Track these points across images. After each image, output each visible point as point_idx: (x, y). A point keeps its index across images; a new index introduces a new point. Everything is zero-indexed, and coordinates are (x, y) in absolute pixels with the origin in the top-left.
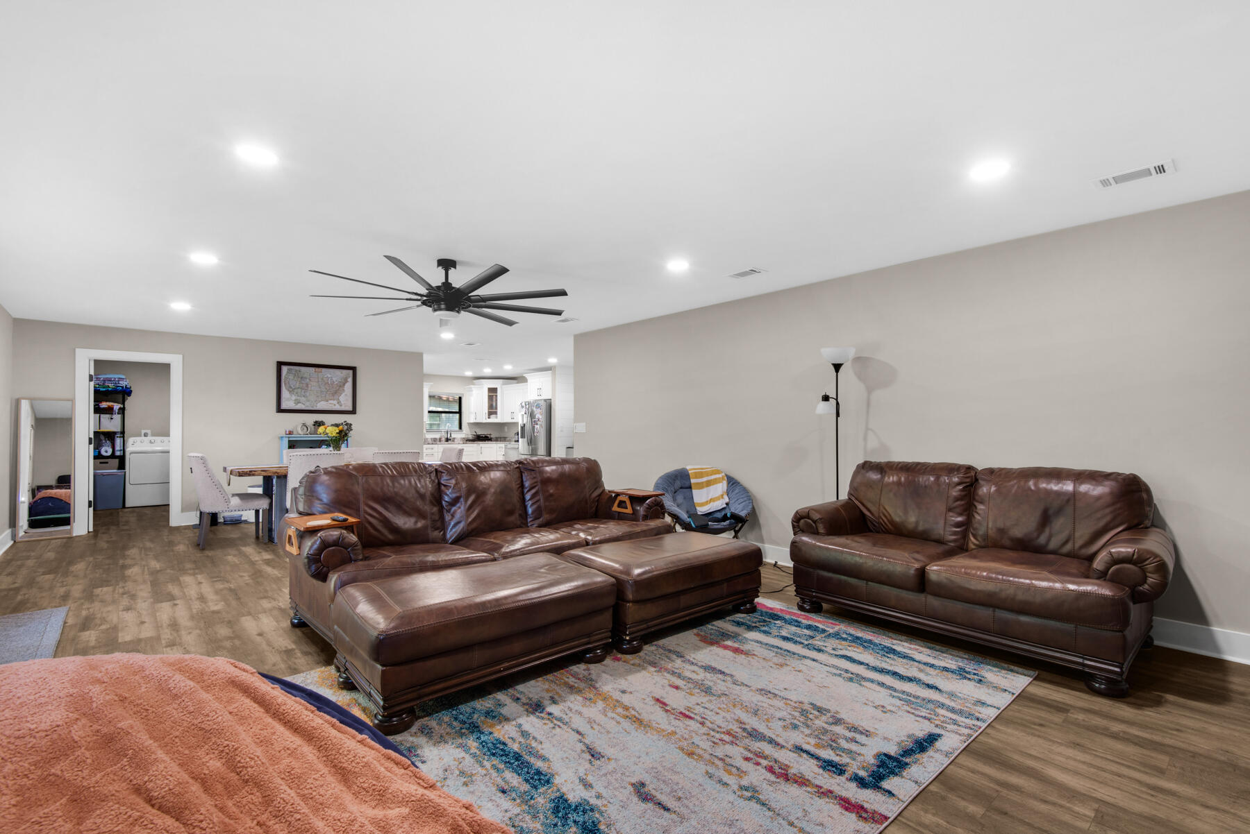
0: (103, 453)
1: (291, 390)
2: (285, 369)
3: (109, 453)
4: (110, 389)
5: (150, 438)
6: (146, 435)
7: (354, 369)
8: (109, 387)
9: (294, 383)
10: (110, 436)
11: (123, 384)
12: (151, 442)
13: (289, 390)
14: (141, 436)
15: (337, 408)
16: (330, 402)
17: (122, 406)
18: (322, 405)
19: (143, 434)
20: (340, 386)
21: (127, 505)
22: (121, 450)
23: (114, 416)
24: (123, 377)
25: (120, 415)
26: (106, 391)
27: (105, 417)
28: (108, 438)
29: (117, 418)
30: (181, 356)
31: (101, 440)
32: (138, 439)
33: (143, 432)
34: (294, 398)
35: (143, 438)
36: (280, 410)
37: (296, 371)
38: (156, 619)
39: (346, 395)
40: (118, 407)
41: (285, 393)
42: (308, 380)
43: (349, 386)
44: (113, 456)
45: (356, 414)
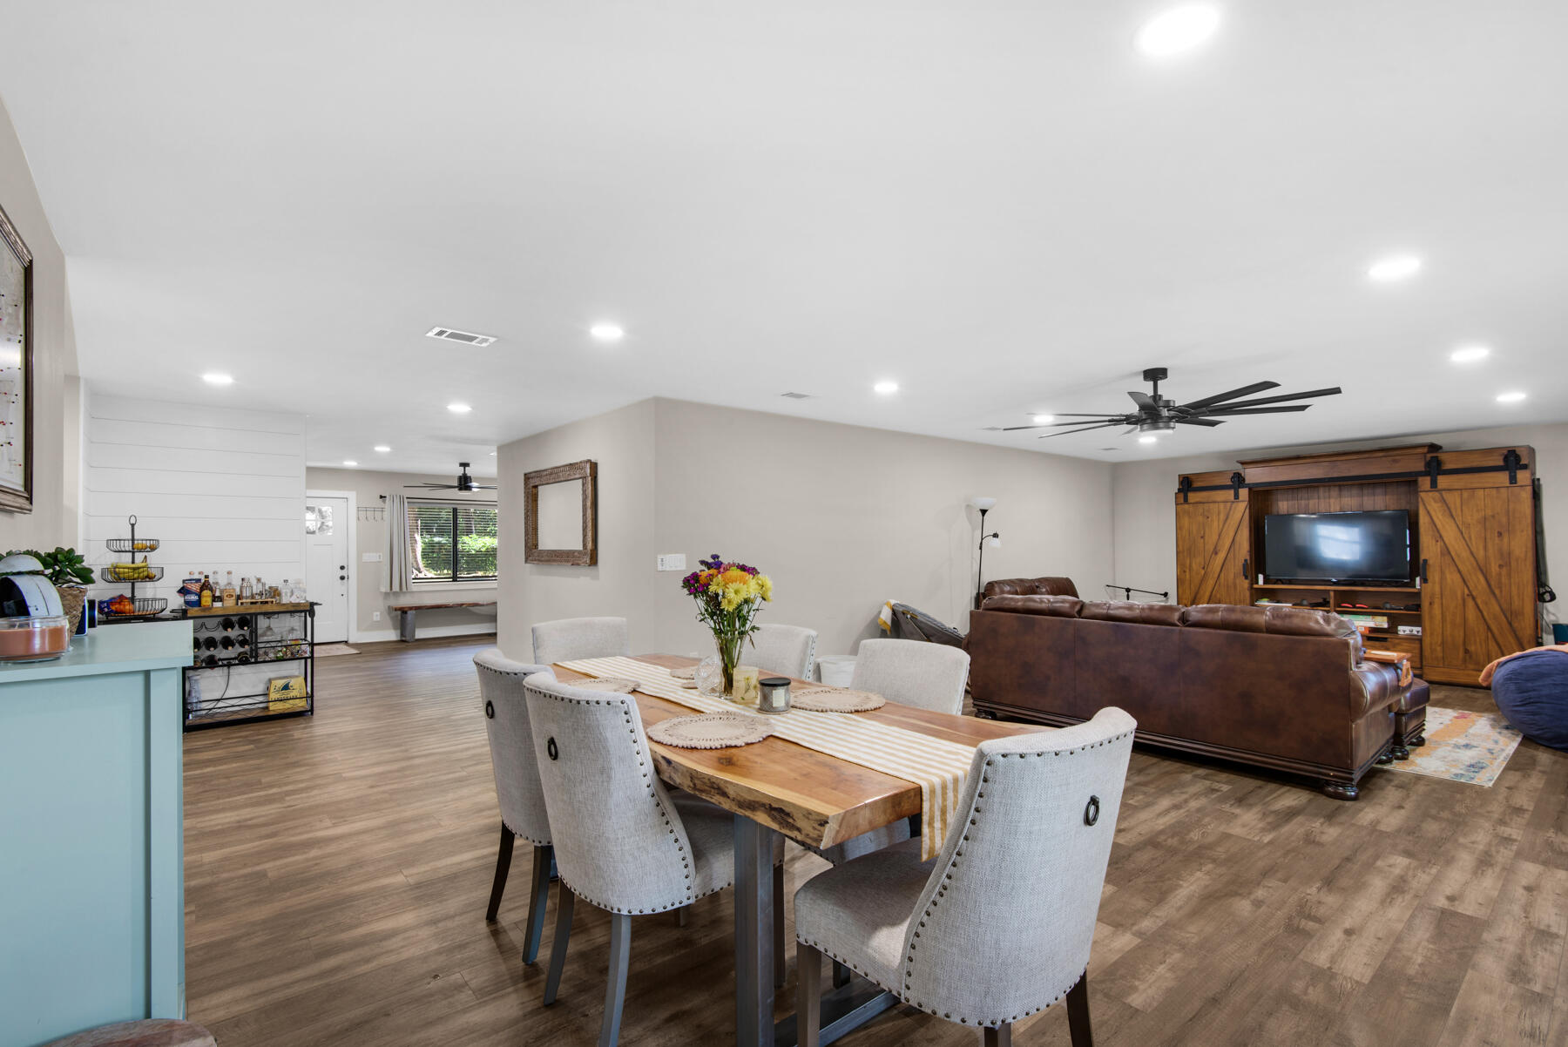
38: (1503, 885)
45: (31, 511)
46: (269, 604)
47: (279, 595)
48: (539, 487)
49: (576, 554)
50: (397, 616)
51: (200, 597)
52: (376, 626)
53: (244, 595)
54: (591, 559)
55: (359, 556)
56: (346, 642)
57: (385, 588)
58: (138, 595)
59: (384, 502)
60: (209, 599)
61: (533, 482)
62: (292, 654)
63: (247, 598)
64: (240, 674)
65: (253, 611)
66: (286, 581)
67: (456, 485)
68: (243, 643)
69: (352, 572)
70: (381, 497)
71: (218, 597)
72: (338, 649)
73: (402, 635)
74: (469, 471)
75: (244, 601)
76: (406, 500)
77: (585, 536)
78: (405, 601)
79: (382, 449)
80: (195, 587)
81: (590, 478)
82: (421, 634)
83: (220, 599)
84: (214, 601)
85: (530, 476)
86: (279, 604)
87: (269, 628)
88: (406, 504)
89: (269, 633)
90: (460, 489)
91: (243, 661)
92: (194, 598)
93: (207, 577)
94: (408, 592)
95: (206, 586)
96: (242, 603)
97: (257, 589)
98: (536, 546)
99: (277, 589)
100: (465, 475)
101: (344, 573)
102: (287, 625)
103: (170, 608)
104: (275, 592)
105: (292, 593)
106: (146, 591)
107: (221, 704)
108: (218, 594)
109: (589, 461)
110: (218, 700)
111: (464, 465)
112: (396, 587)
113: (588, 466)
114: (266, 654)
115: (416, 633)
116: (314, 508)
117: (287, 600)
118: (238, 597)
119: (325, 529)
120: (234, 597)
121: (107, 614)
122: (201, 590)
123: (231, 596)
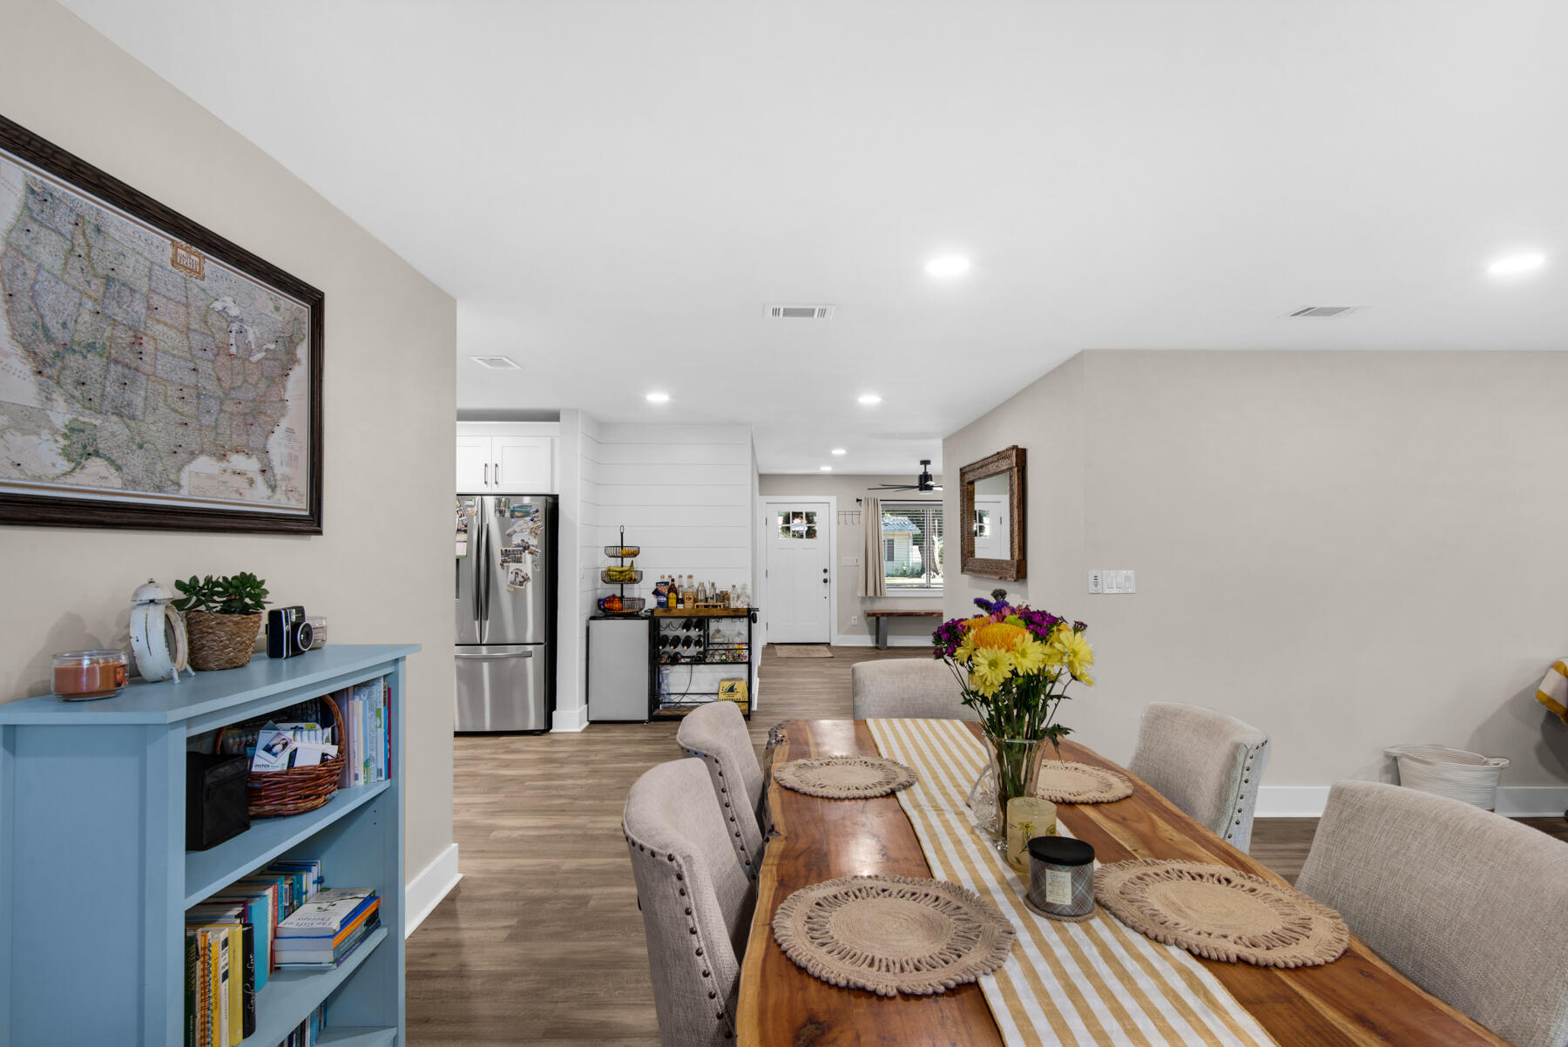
1: (47, 359)
7: (313, 298)
9: (70, 307)
13: (33, 353)
15: (259, 498)
16: (237, 461)
18: (203, 482)
34: (63, 414)
37: (80, 220)
39: (292, 432)
42: (139, 307)
43: (300, 380)
45: (319, 533)
46: (716, 607)
47: (728, 599)
48: (976, 484)
49: (1004, 565)
50: (872, 621)
51: (668, 598)
52: (853, 631)
53: (700, 598)
54: (1018, 572)
55: (839, 559)
56: (829, 644)
57: (861, 593)
58: (626, 594)
59: (860, 505)
60: (674, 601)
61: (970, 477)
62: (734, 657)
63: (701, 601)
64: (700, 672)
65: (706, 614)
66: (734, 586)
67: (917, 485)
68: (698, 643)
69: (833, 576)
70: (858, 500)
71: (681, 599)
72: (818, 650)
73: (877, 641)
74: (930, 469)
75: (699, 604)
76: (880, 503)
77: (1012, 542)
78: (880, 606)
79: (839, 452)
80: (665, 590)
81: (1016, 469)
82: (893, 641)
83: (683, 603)
84: (677, 603)
85: (964, 470)
86: (726, 608)
87: (718, 631)
88: (880, 508)
89: (718, 635)
90: (921, 490)
91: (698, 660)
92: (663, 599)
93: (673, 580)
94: (882, 597)
95: (673, 589)
96: (697, 606)
97: (709, 593)
98: (972, 553)
99: (727, 594)
100: (925, 473)
101: (826, 576)
102: (737, 629)
103: (646, 608)
104: (724, 597)
105: (738, 597)
106: (633, 591)
107: (686, 699)
108: (680, 597)
109: (1015, 447)
110: (684, 694)
111: (925, 463)
112: (871, 593)
113: (1014, 453)
114: (713, 655)
115: (888, 640)
116: (802, 513)
117: (734, 604)
118: (696, 601)
119: (811, 533)
120: (692, 600)
121: (604, 610)
122: (669, 592)
123: (690, 599)
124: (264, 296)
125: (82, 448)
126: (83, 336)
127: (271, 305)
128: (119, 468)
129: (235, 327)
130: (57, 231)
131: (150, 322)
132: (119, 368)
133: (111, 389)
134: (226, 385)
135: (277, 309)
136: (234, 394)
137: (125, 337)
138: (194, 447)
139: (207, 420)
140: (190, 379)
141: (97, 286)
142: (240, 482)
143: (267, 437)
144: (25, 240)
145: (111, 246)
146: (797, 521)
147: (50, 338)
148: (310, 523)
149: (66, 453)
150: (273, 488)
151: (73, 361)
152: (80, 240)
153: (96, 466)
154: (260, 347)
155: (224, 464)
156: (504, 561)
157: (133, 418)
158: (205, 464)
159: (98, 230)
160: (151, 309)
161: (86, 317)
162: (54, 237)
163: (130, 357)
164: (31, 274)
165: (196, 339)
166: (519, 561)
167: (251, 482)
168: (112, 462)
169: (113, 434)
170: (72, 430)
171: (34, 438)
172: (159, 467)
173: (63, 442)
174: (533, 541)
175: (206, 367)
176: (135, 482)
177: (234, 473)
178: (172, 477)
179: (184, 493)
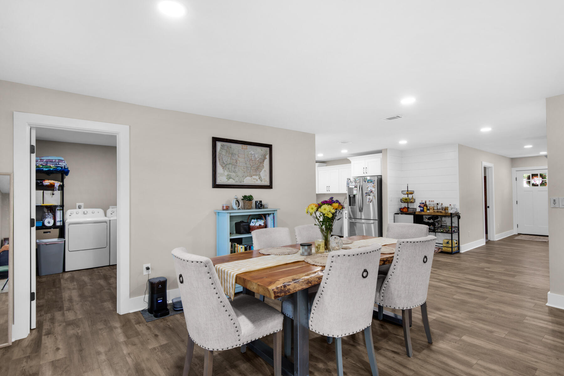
0: (47, 224)
1: (224, 166)
2: (219, 144)
3: (51, 224)
4: (52, 169)
5: (82, 210)
6: (80, 207)
7: (270, 146)
8: (50, 167)
9: (227, 159)
10: (52, 209)
11: (62, 164)
12: (84, 213)
13: (222, 166)
14: (76, 208)
15: (259, 183)
16: (254, 177)
17: (61, 184)
18: (248, 181)
19: (77, 207)
20: (261, 163)
21: (66, 270)
22: (61, 221)
23: (55, 192)
24: (62, 159)
25: (60, 192)
26: (48, 170)
27: (48, 193)
28: (50, 211)
29: (58, 193)
30: (128, 127)
31: (45, 212)
32: (74, 211)
33: (78, 204)
34: (226, 173)
35: (78, 210)
36: (216, 185)
37: (228, 147)
39: (265, 171)
40: (58, 184)
41: (219, 169)
42: (237, 156)
43: (267, 161)
44: (54, 226)
45: (272, 188)
47: (448, 210)
51: (423, 208)
53: (435, 209)
60: (426, 210)
62: (447, 231)
63: (436, 210)
65: (438, 215)
66: (450, 205)
75: (435, 211)
80: (422, 205)
83: (429, 210)
86: (446, 213)
93: (426, 202)
95: (426, 205)
97: (440, 207)
103: (415, 212)
104: (446, 209)
105: (452, 209)
106: (411, 206)
108: (428, 208)
116: (537, 174)
117: (450, 211)
118: (434, 209)
119: (543, 184)
120: (432, 209)
121: (401, 211)
122: (424, 206)
123: (431, 209)
124: (259, 149)
125: (229, 177)
126: (229, 162)
127: (260, 150)
128: (234, 180)
129: (253, 155)
130: (225, 149)
131: (238, 158)
132: (234, 166)
133: (233, 169)
134: (252, 165)
135: (262, 150)
136: (253, 166)
137: (235, 161)
138: (246, 176)
139: (248, 171)
140: (246, 165)
141: (230, 155)
142: (255, 180)
143: (260, 172)
144: (221, 152)
145: (232, 149)
146: (535, 178)
147: (224, 164)
148: (270, 187)
149: (227, 178)
150: (262, 181)
151: (227, 166)
152: (228, 150)
153: (231, 180)
154: (258, 158)
155: (252, 178)
156: (366, 195)
157: (236, 172)
158: (248, 178)
159: (230, 147)
160: (239, 156)
161: (229, 160)
162: (225, 150)
163: (236, 164)
164: (222, 156)
165: (246, 159)
166: (370, 195)
167: (257, 180)
168: (233, 179)
169: (233, 175)
170: (228, 175)
171: (223, 177)
172: (240, 179)
173: (226, 177)
174: (373, 190)
175: (248, 163)
176: (237, 182)
177: (254, 179)
178: (243, 180)
179: (244, 183)
